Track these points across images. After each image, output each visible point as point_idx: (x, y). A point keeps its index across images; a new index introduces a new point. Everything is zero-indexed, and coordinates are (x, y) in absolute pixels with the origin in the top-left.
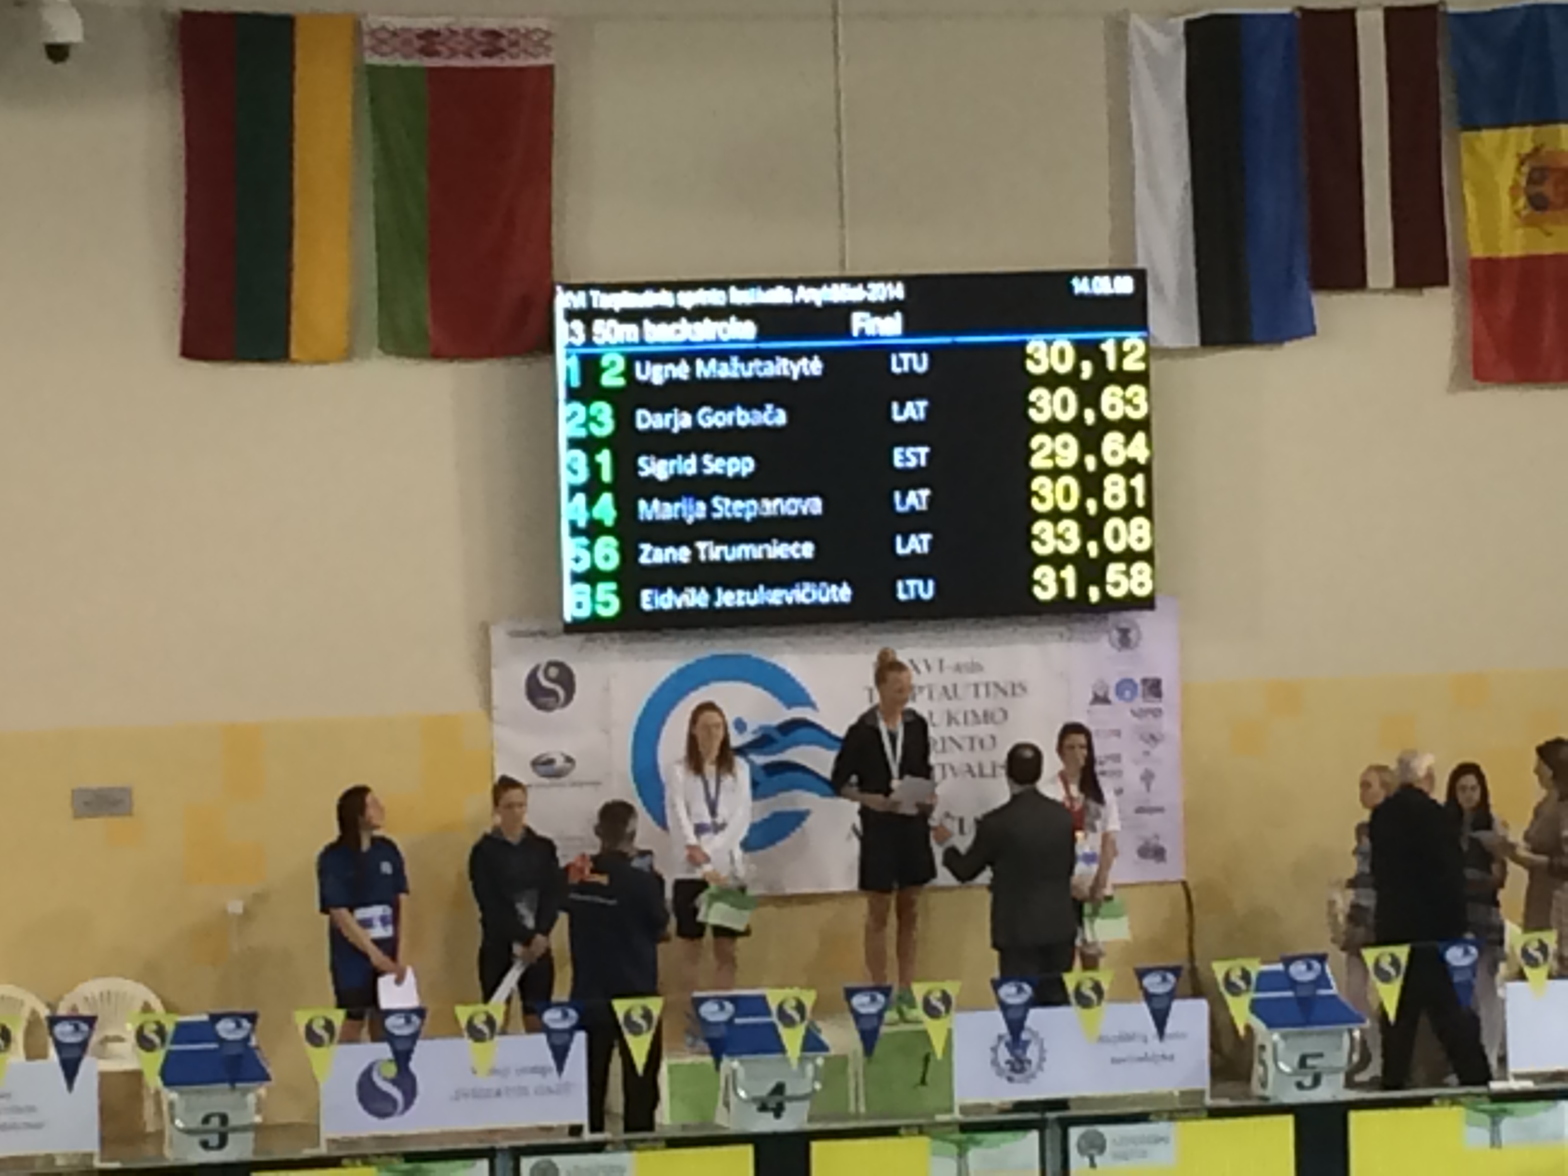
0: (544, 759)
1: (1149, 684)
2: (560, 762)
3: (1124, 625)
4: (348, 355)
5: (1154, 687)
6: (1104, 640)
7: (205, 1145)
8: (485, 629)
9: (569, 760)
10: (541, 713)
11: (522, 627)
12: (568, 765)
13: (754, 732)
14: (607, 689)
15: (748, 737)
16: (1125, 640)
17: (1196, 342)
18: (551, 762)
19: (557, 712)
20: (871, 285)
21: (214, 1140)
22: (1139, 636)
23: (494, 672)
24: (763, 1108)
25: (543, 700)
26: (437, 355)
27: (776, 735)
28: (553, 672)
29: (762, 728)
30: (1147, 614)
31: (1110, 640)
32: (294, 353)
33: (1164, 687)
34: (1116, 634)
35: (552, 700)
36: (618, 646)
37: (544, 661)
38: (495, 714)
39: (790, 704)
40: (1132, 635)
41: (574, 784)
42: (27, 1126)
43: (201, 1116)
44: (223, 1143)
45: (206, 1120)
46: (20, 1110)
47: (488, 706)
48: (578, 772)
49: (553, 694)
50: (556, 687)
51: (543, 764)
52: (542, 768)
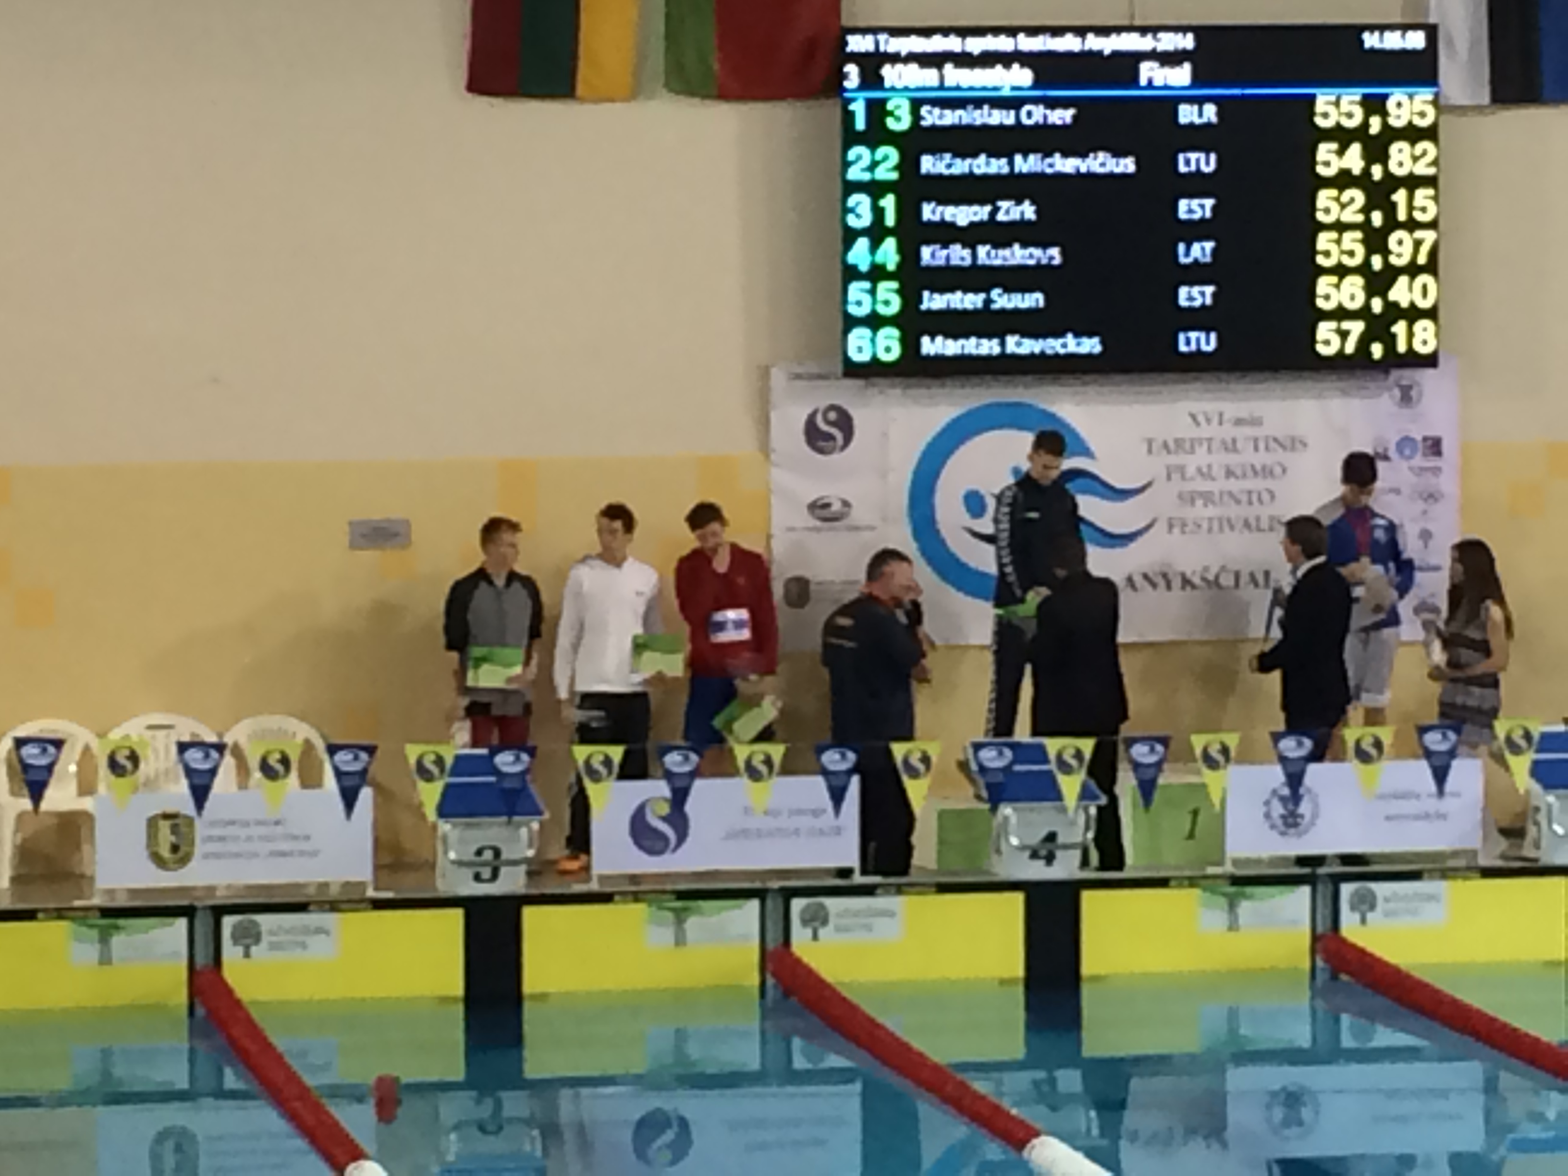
0: (821, 503)
1: (1430, 443)
2: (836, 507)
3: (1404, 382)
4: (634, 93)
5: (1435, 446)
6: (1386, 396)
7: (477, 878)
8: (765, 373)
9: (846, 504)
10: (819, 457)
11: (802, 370)
12: (846, 509)
14: (885, 435)
16: (1406, 397)
17: (1486, 99)
18: (827, 506)
19: (836, 457)
20: (1161, 35)
21: (486, 873)
22: (1420, 394)
23: (773, 416)
24: (1034, 855)
25: (822, 444)
26: (724, 95)
28: (832, 416)
30: (1430, 372)
31: (1392, 397)
32: (580, 90)
33: (1445, 447)
34: (1397, 393)
35: (830, 444)
36: (898, 391)
37: (823, 404)
38: (773, 457)
40: (1414, 393)
41: (852, 528)
42: (302, 853)
43: (474, 848)
44: (495, 876)
45: (479, 852)
46: (295, 838)
47: (765, 448)
48: (858, 515)
49: (830, 437)
50: (834, 431)
51: (819, 508)
52: (819, 512)
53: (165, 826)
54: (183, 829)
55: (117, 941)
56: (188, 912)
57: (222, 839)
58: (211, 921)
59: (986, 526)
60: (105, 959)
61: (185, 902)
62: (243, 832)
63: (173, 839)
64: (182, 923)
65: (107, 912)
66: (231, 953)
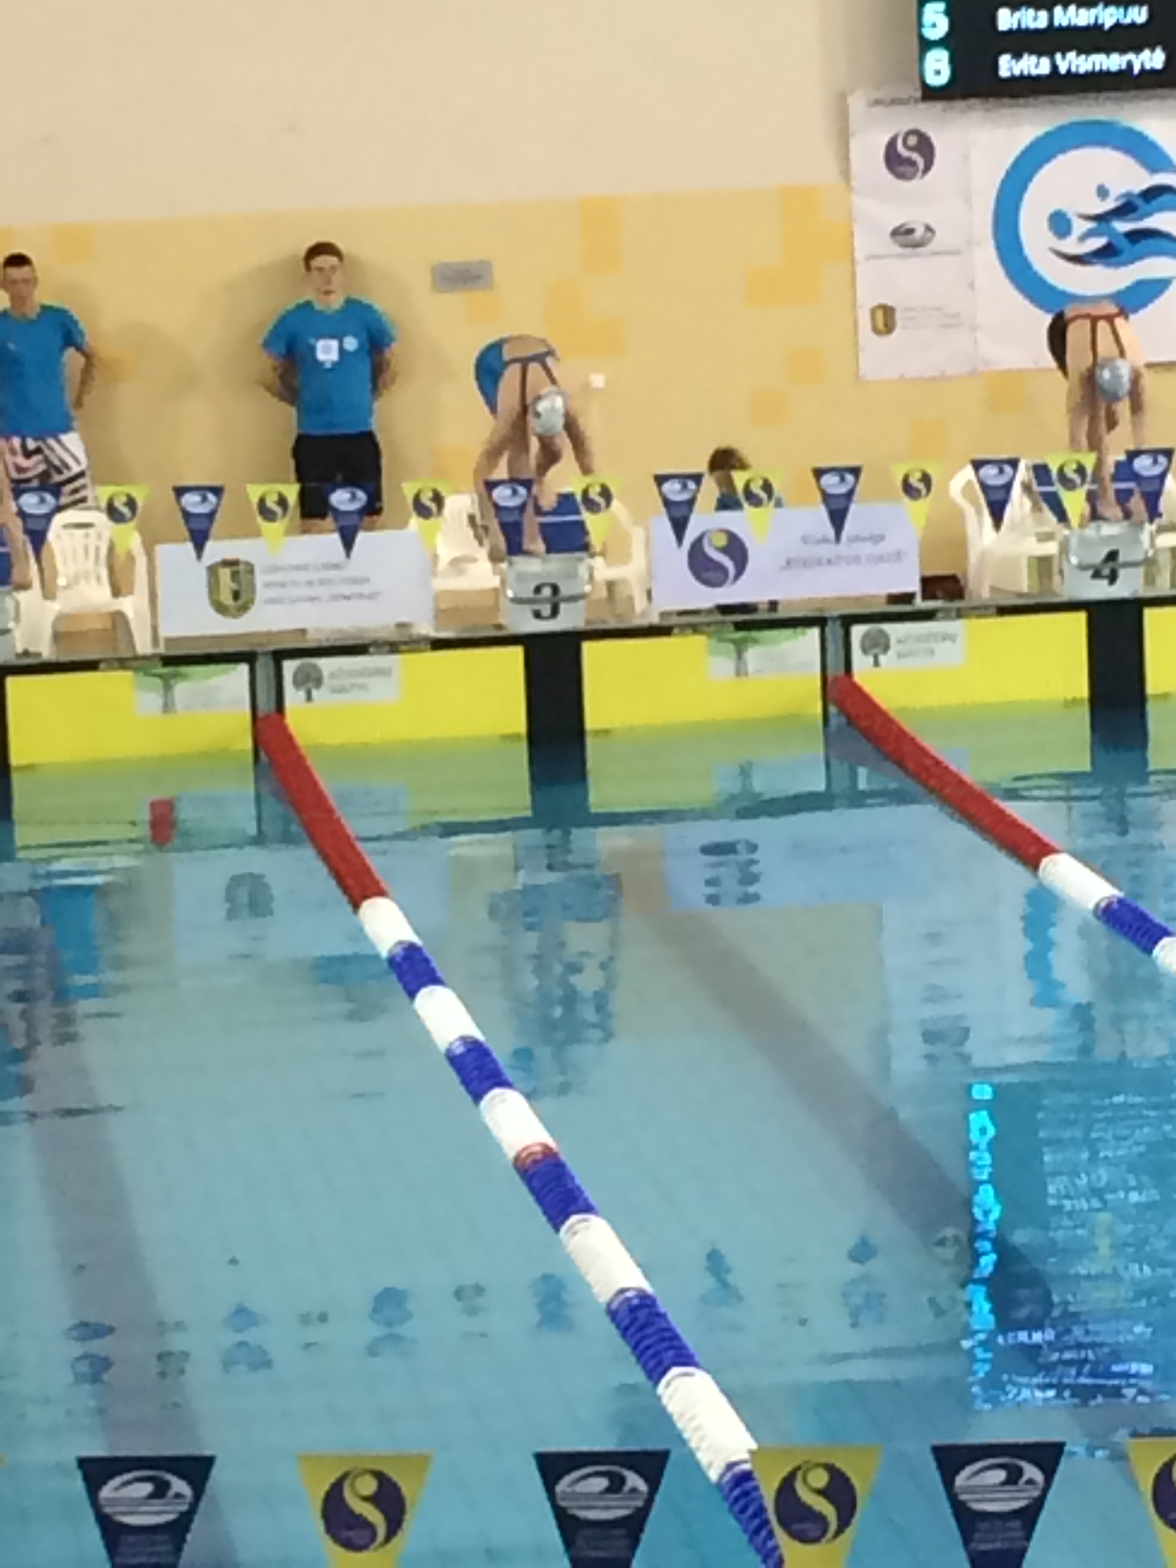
0: (903, 230)
2: (920, 232)
7: (537, 615)
8: (842, 98)
9: (929, 229)
10: (899, 183)
11: (879, 95)
12: (929, 234)
13: (1117, 199)
14: (966, 158)
15: (1110, 204)
18: (911, 231)
19: (915, 183)
21: (546, 610)
23: (853, 141)
24: (1097, 575)
25: (902, 169)
27: (1140, 202)
28: (912, 140)
29: (1123, 196)
35: (909, 168)
36: (979, 112)
37: (903, 129)
38: (854, 183)
39: (1154, 170)
41: (936, 254)
42: (361, 596)
43: (532, 587)
44: (555, 612)
45: (538, 590)
46: (355, 581)
47: (846, 174)
48: (939, 241)
49: (912, 163)
50: (915, 156)
51: (902, 234)
52: (901, 238)
53: (225, 574)
54: (243, 577)
55: (181, 689)
56: (248, 658)
57: (282, 585)
58: (271, 664)
59: (1071, 246)
60: (168, 707)
61: (245, 648)
62: (302, 576)
63: (234, 586)
64: (243, 669)
65: (169, 661)
66: (293, 697)
